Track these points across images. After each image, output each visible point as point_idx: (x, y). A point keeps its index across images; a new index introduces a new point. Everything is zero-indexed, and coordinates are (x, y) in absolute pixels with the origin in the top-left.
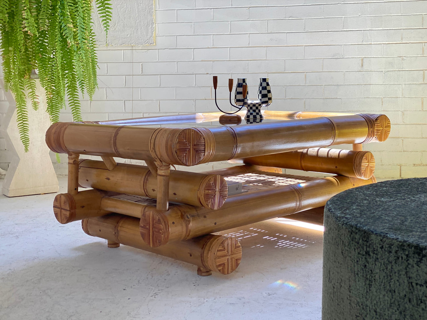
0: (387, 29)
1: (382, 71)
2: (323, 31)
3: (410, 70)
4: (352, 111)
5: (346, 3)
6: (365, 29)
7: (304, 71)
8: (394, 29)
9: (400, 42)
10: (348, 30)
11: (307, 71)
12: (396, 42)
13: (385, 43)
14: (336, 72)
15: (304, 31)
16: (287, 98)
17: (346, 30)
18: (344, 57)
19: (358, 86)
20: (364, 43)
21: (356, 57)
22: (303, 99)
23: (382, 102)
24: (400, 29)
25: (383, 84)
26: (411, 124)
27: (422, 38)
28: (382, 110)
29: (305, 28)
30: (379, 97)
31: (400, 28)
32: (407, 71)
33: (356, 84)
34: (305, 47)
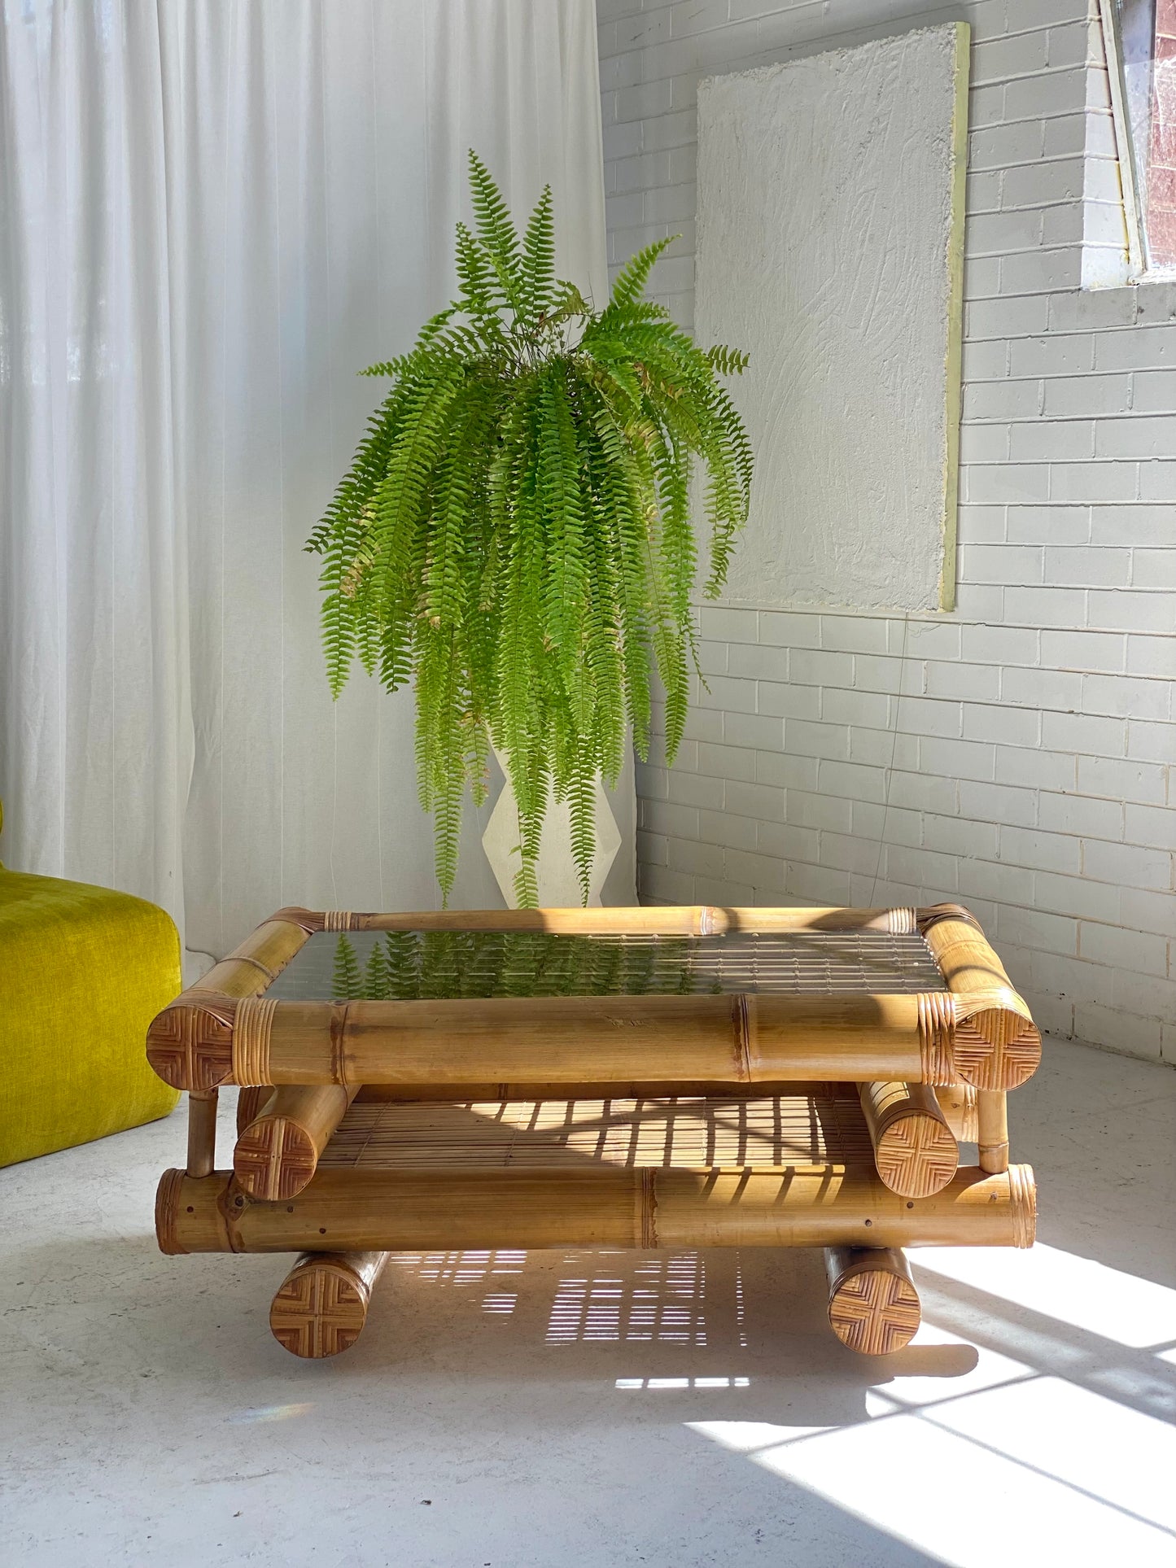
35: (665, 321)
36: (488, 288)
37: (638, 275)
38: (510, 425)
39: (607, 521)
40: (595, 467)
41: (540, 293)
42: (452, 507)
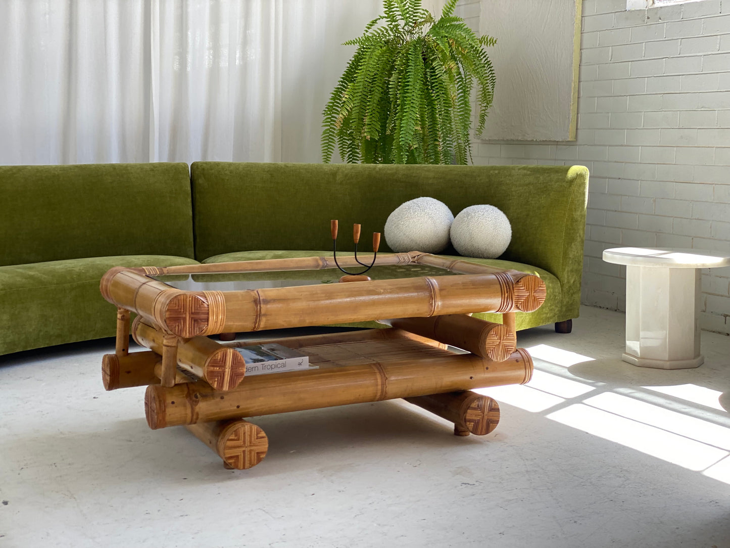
35: (461, 23)
36: (395, 12)
37: (452, 6)
38: (398, 63)
39: (436, 100)
40: (433, 79)
41: (416, 14)
42: (376, 94)
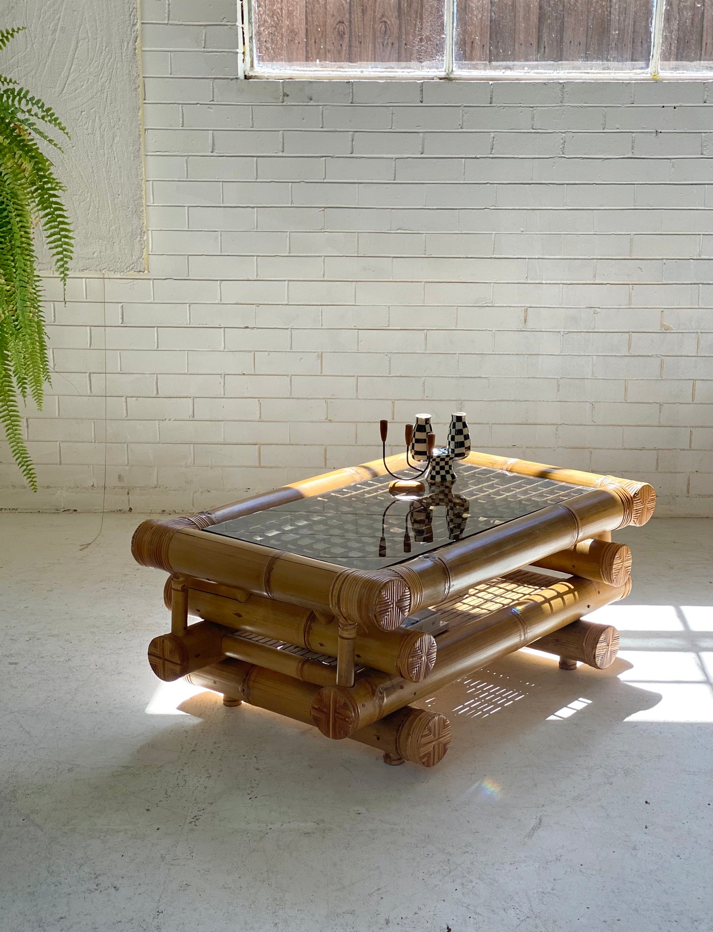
0: (569, 257)
1: (559, 332)
2: (458, 256)
3: (606, 331)
4: (507, 401)
5: (498, 208)
6: (531, 257)
7: (424, 328)
8: (581, 257)
9: (591, 282)
10: (501, 256)
11: (428, 328)
12: (584, 282)
13: (565, 282)
14: (479, 330)
15: (424, 256)
16: (392, 375)
17: (497, 256)
18: (495, 305)
19: (518, 356)
20: (528, 282)
21: (515, 305)
22: (420, 377)
23: (559, 386)
24: (591, 259)
25: (561, 354)
26: (606, 425)
27: (628, 275)
28: (558, 400)
29: (425, 250)
30: (553, 377)
31: (591, 257)
32: (602, 332)
33: (514, 353)
34: (426, 284)
